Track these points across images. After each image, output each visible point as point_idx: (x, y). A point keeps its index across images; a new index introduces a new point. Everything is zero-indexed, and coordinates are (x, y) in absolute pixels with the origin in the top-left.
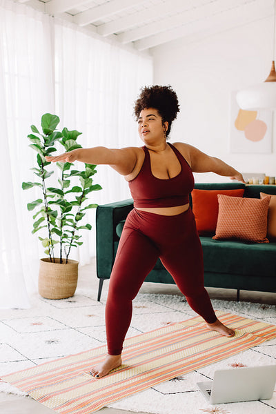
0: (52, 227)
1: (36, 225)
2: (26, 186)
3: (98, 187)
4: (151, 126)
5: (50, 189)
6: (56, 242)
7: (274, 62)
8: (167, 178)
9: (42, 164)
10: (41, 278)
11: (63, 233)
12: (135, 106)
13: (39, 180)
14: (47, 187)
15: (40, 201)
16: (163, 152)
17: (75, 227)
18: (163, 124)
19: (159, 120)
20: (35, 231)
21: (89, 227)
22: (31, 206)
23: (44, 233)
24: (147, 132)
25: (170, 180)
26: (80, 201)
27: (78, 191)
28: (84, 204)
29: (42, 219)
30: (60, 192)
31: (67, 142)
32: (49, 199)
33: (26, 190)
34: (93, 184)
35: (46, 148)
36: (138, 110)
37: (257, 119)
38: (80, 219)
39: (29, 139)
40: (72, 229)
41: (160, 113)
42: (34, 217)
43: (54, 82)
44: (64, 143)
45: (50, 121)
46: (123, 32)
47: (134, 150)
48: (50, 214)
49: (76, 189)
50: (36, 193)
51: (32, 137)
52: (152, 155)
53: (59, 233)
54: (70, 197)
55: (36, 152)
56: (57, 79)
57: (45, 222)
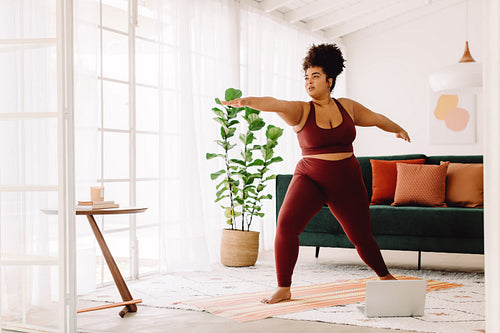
0: (234, 197)
1: (219, 194)
2: (209, 156)
3: (279, 159)
4: (316, 82)
5: (234, 161)
6: (239, 214)
7: (467, 43)
8: (329, 128)
9: (226, 136)
10: (222, 246)
11: (246, 204)
12: (303, 62)
13: (222, 151)
14: (230, 157)
15: (223, 171)
16: (327, 106)
17: (256, 198)
18: (327, 81)
19: (323, 77)
20: (218, 200)
21: (270, 197)
22: (214, 176)
23: (227, 202)
24: (312, 88)
25: (332, 129)
26: (262, 172)
27: (260, 165)
28: (265, 176)
29: (225, 189)
30: (243, 163)
31: (249, 116)
32: (231, 170)
33: (210, 160)
34: (275, 156)
35: (230, 121)
36: (306, 67)
37: (458, 106)
38: (262, 189)
39: (213, 112)
40: (253, 201)
41: (325, 71)
42: (218, 187)
43: (239, 65)
44: (246, 117)
45: (233, 94)
46: (312, 20)
47: (302, 104)
48: (232, 184)
49: (258, 162)
50: (219, 164)
51: (216, 109)
52: (317, 108)
53: (241, 202)
54: (253, 170)
55: (220, 125)
56: (242, 62)
57: (228, 192)
